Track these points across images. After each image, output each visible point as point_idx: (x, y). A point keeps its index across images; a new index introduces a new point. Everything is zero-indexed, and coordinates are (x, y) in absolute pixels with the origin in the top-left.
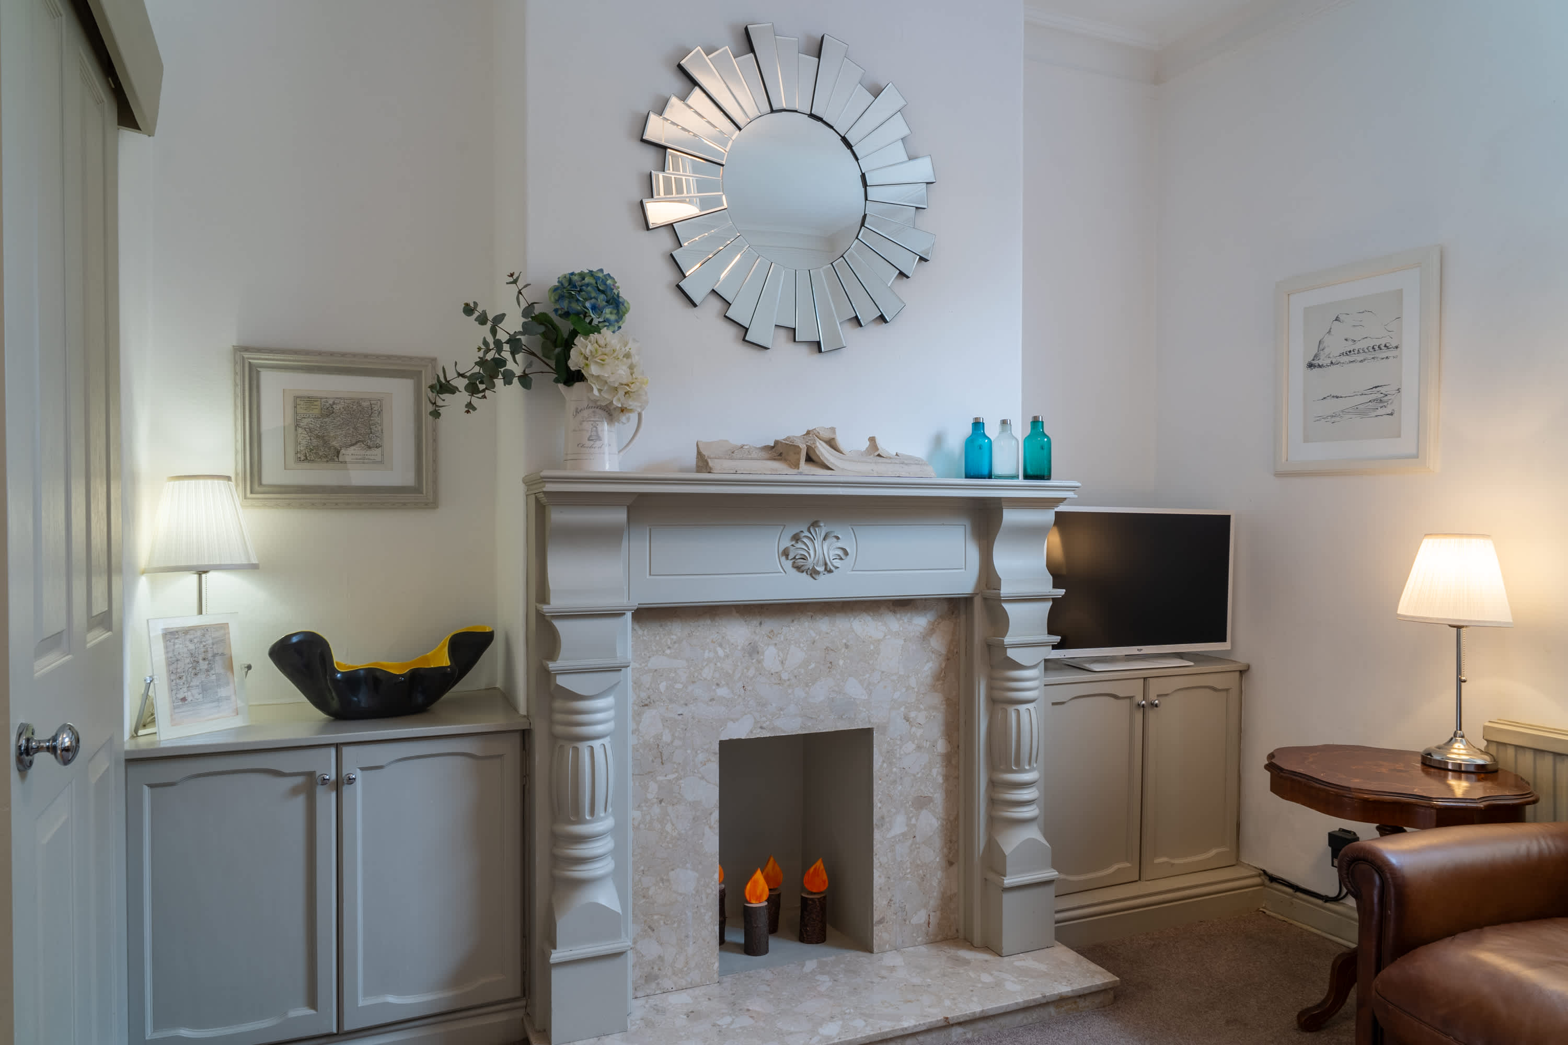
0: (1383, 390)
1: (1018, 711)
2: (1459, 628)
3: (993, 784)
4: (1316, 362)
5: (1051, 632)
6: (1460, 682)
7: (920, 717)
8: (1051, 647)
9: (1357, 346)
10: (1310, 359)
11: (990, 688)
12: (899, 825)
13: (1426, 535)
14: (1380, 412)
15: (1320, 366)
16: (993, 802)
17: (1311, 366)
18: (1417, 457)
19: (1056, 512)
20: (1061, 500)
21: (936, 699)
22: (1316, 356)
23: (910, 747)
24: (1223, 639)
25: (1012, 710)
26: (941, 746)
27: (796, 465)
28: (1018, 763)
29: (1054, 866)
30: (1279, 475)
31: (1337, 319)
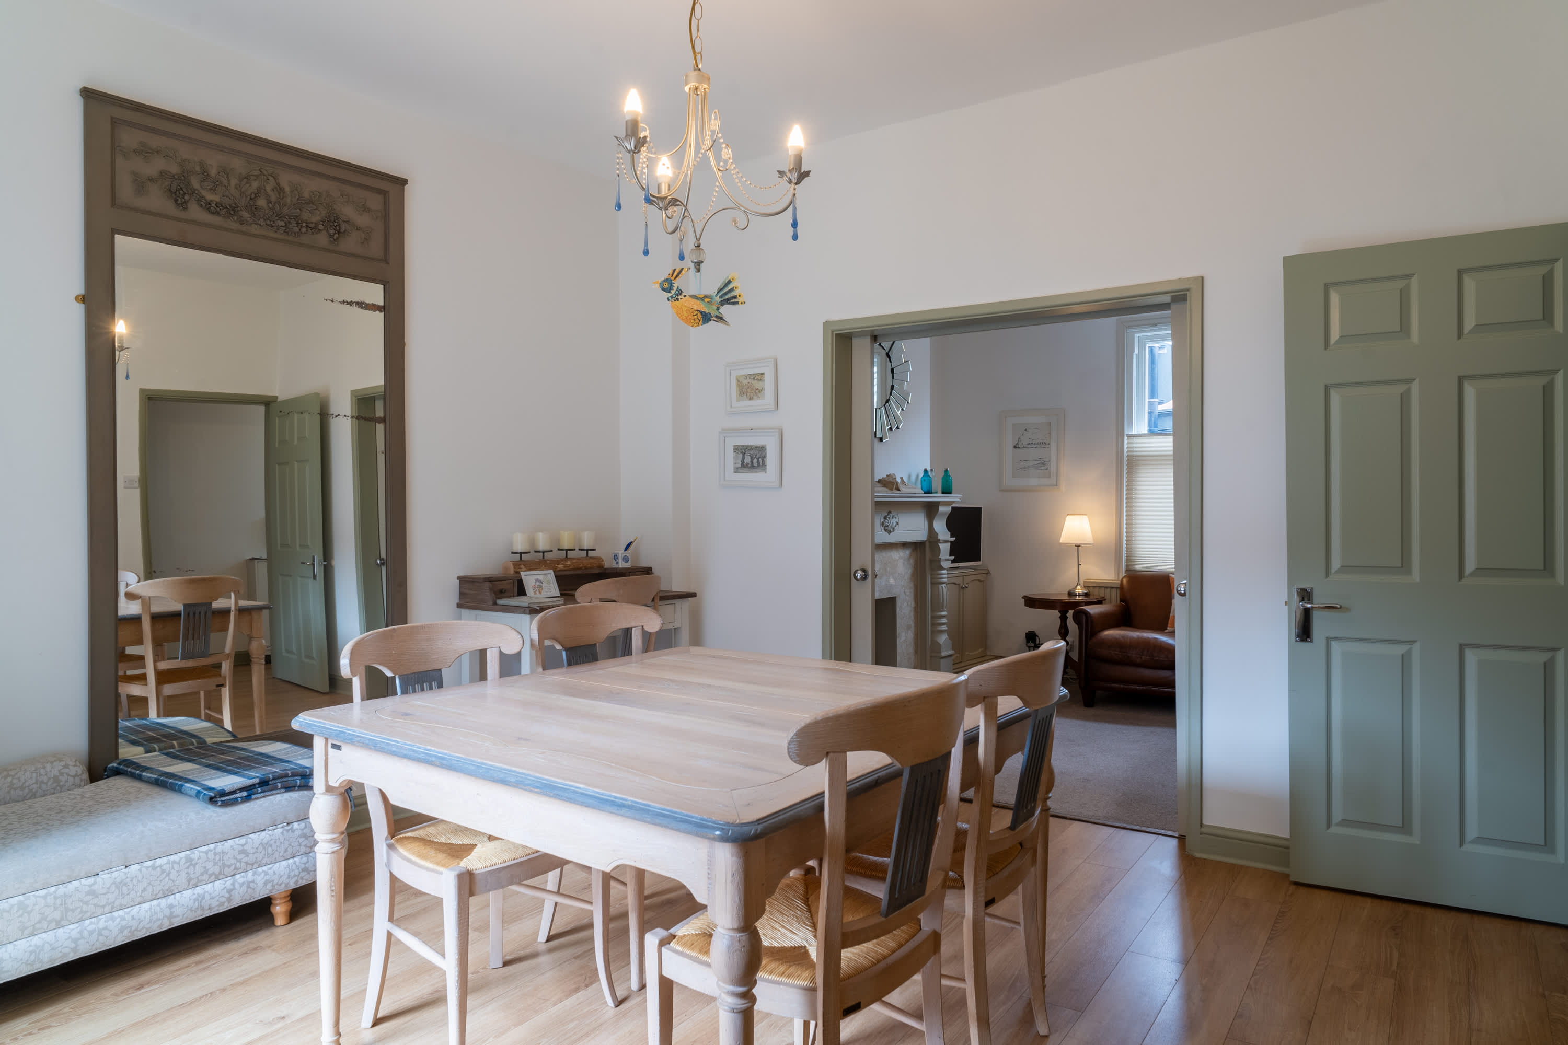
0: (1044, 459)
1: (942, 587)
2: (1078, 546)
3: (933, 617)
4: (1017, 446)
5: (950, 555)
6: (1079, 565)
7: (908, 592)
8: (950, 562)
9: (1034, 442)
10: (1015, 444)
11: (932, 578)
12: (903, 638)
13: (1068, 515)
14: (1043, 468)
15: (1019, 448)
16: (933, 625)
17: (1015, 447)
18: (1057, 485)
19: (952, 507)
20: (953, 502)
21: (912, 585)
22: (1017, 444)
23: (905, 604)
24: (980, 561)
25: (940, 586)
26: (913, 605)
27: (892, 489)
28: (943, 608)
29: (953, 649)
30: (1002, 491)
31: (1026, 430)
